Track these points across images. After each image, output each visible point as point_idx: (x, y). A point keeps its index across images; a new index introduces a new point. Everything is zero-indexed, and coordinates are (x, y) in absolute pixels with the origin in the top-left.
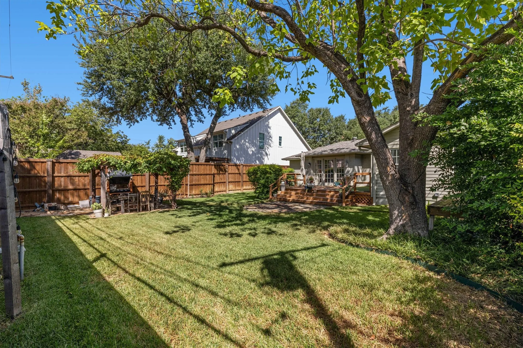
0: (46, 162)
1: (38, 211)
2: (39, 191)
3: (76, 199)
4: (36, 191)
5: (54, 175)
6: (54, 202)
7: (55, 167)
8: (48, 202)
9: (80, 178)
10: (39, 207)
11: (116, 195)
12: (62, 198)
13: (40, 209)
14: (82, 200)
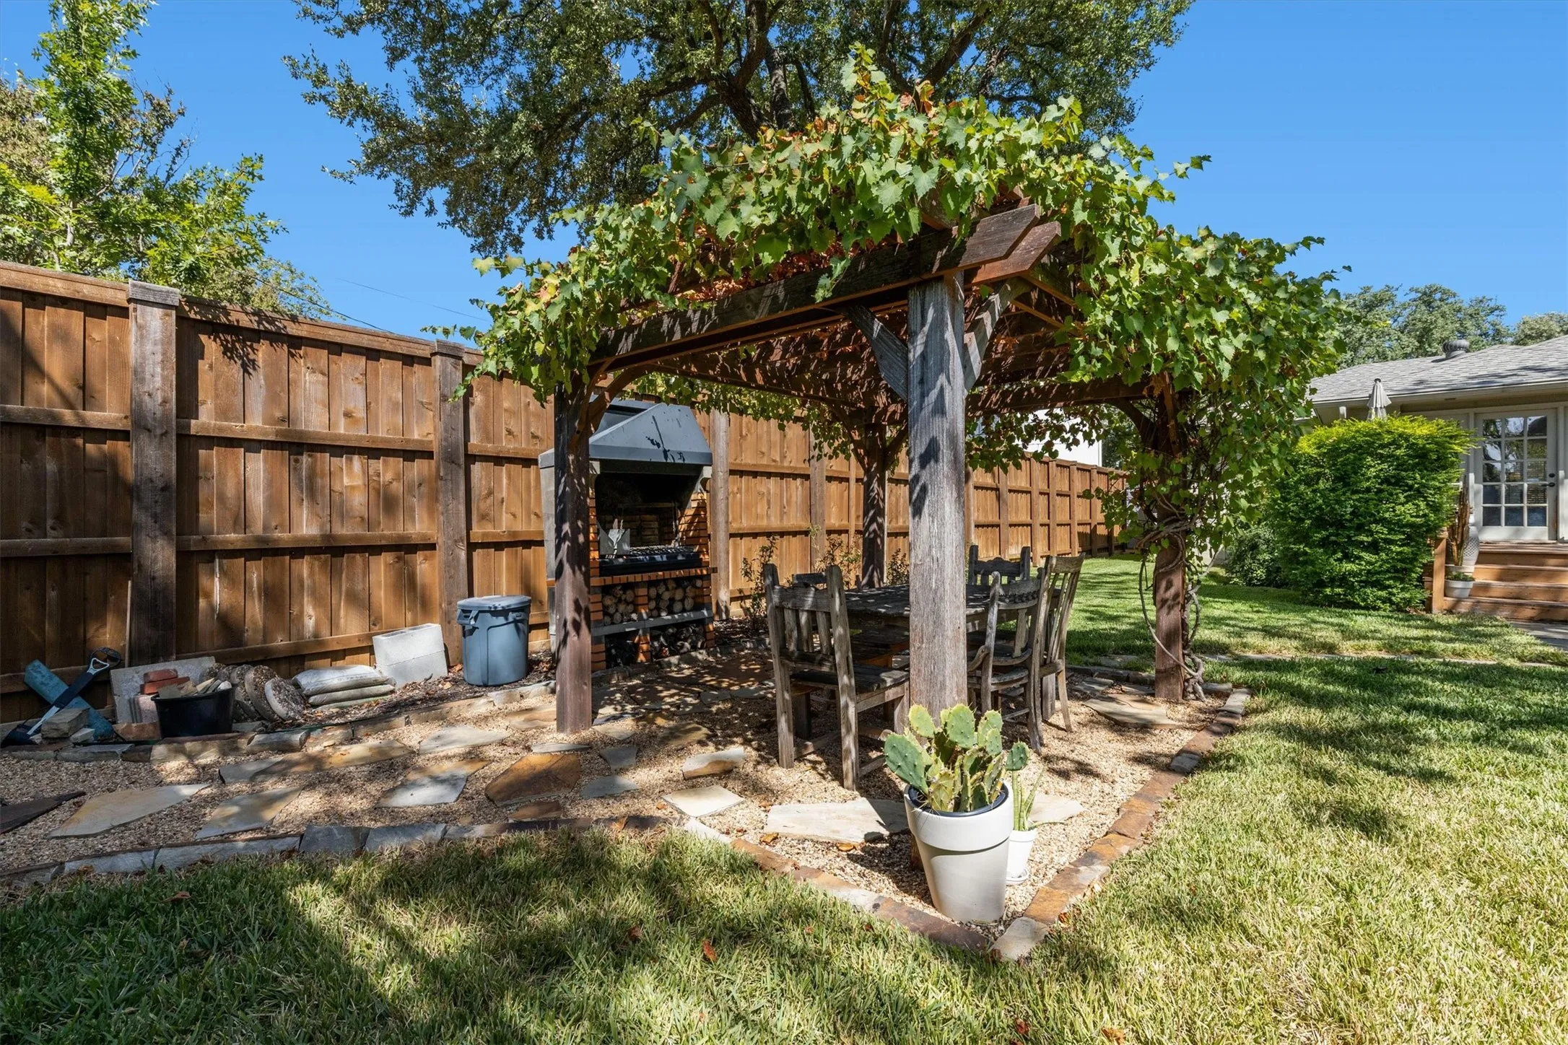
0: (122, 312)
1: (57, 740)
2: (61, 558)
3: (351, 627)
4: (38, 561)
5: (195, 426)
6: (196, 653)
7: (203, 365)
8: (141, 653)
9: (378, 465)
10: (62, 703)
11: (627, 587)
12: (255, 612)
13: (77, 724)
14: (391, 630)
